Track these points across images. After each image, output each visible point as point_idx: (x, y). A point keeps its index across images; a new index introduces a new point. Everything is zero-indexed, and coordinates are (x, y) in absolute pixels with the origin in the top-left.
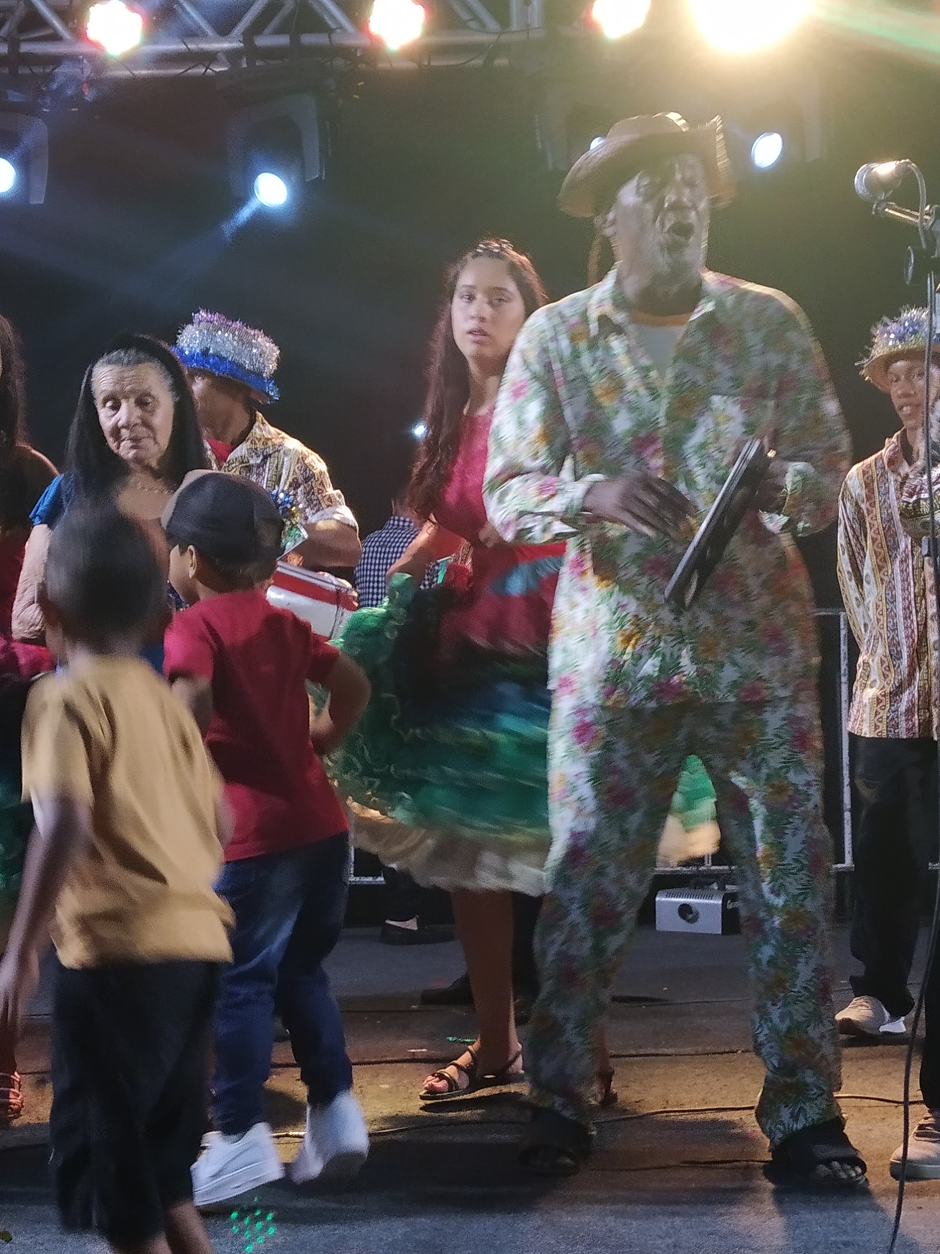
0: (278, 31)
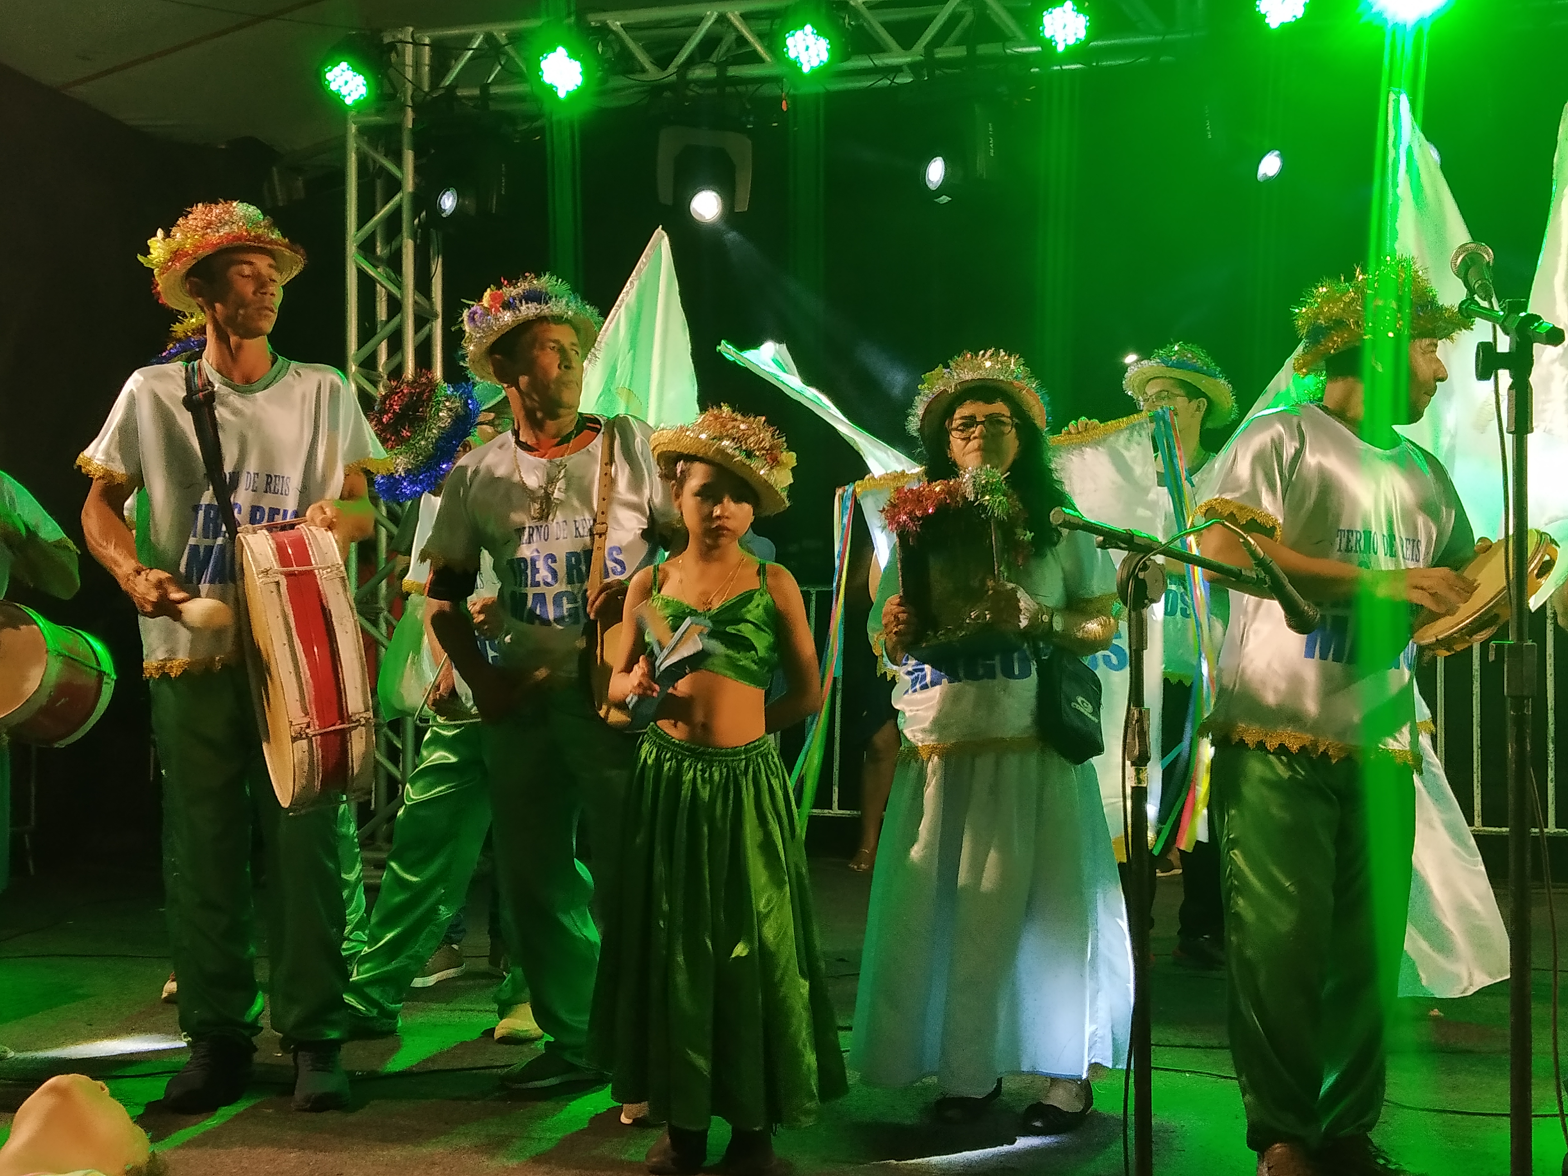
0: (958, 43)
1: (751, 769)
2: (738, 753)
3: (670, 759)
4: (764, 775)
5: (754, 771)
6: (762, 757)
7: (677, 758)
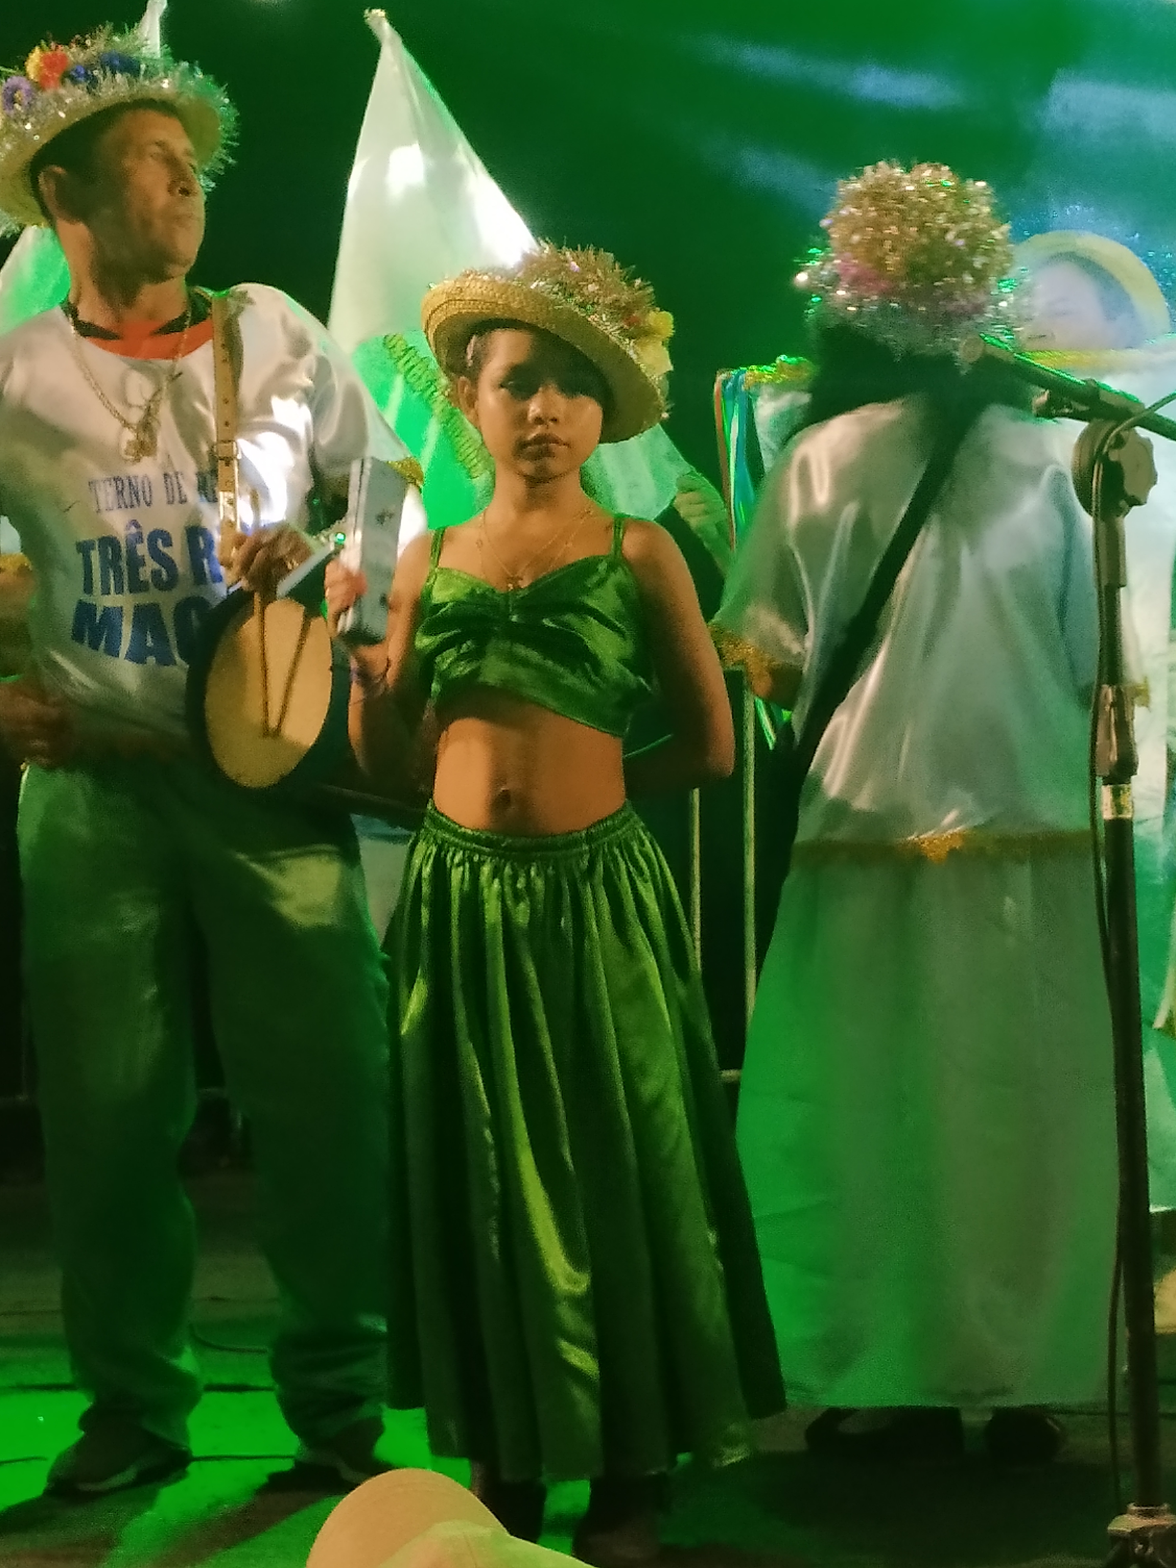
1: (600, 868)
2: (576, 843)
3: (461, 863)
4: (624, 876)
5: (606, 868)
6: (619, 846)
7: (471, 861)
